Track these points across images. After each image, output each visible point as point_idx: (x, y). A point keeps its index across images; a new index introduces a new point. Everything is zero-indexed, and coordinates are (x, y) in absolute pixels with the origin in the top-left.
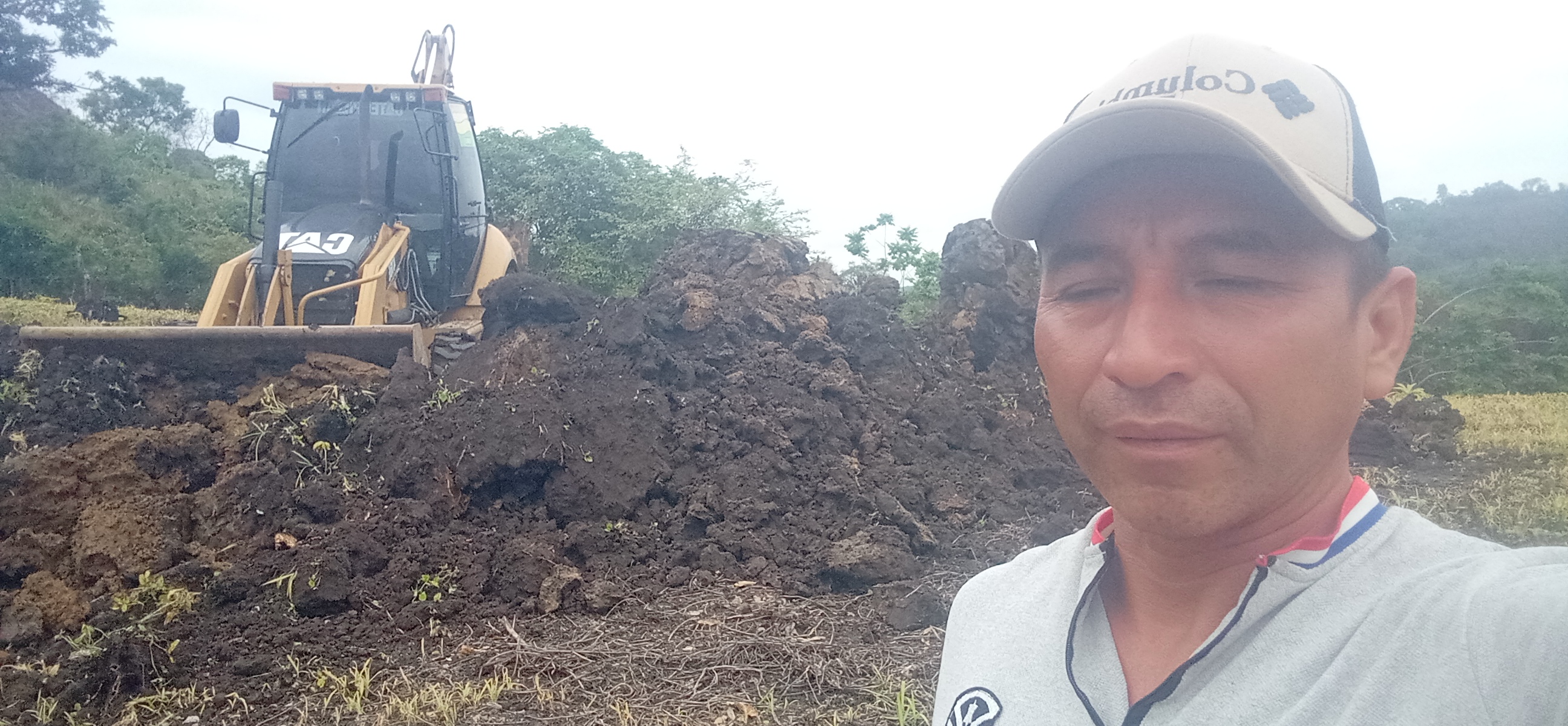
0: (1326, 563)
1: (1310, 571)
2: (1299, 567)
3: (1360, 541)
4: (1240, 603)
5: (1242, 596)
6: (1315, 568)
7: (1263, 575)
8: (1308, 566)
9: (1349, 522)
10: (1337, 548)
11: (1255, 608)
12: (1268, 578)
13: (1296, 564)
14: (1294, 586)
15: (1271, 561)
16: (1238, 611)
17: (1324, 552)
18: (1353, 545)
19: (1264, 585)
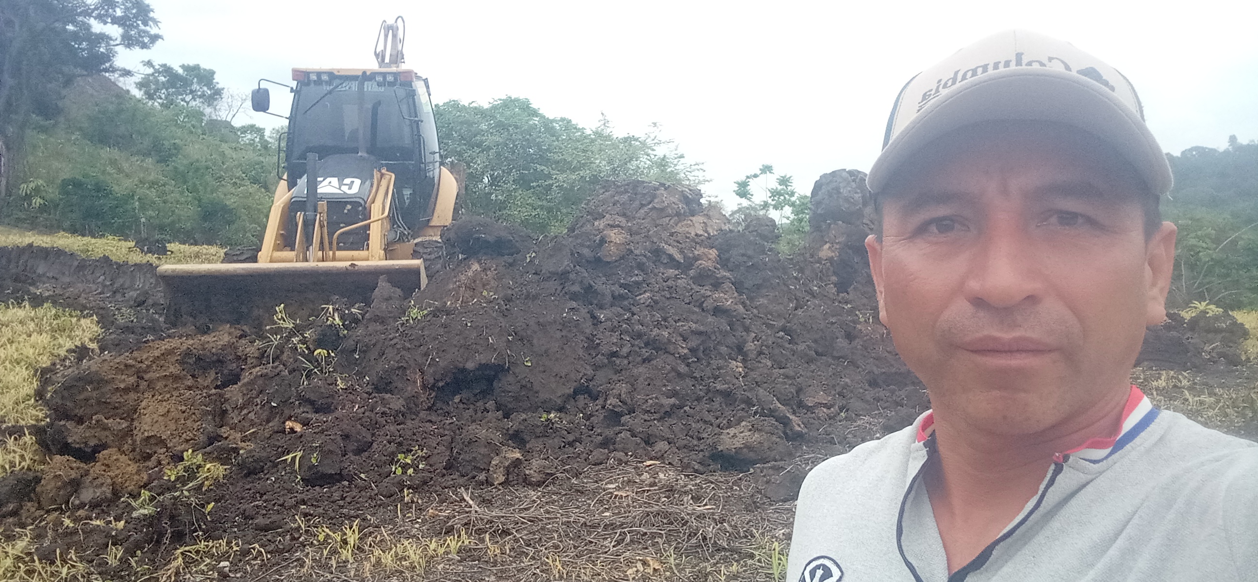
0: (1109, 459)
1: (1097, 466)
2: (1088, 463)
3: (1138, 440)
4: (1040, 492)
5: (1042, 487)
6: (1101, 463)
7: (1058, 470)
8: (1094, 462)
9: (1129, 424)
10: (1119, 446)
11: (1053, 496)
12: (1063, 471)
13: (1083, 459)
14: (1083, 478)
15: (1066, 458)
16: (1040, 499)
17: (1108, 451)
18: (1131, 444)
19: (1059, 478)
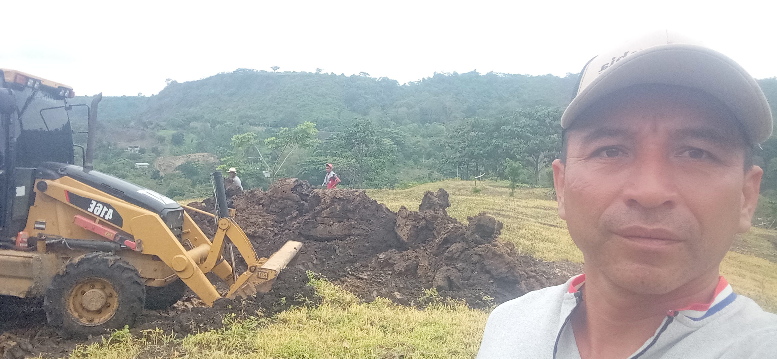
8: (695, 319)
13: (687, 317)
